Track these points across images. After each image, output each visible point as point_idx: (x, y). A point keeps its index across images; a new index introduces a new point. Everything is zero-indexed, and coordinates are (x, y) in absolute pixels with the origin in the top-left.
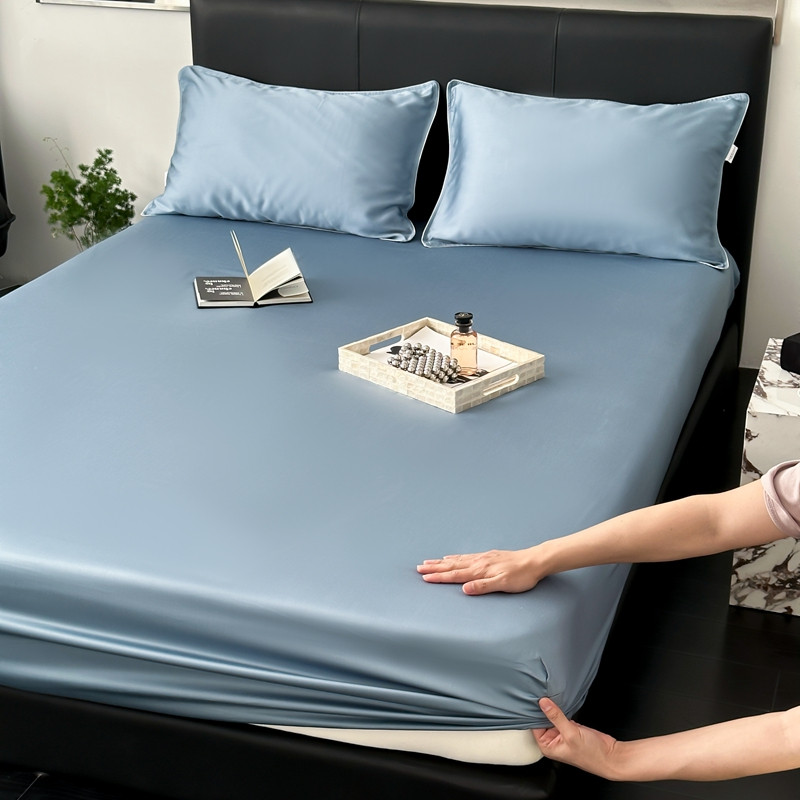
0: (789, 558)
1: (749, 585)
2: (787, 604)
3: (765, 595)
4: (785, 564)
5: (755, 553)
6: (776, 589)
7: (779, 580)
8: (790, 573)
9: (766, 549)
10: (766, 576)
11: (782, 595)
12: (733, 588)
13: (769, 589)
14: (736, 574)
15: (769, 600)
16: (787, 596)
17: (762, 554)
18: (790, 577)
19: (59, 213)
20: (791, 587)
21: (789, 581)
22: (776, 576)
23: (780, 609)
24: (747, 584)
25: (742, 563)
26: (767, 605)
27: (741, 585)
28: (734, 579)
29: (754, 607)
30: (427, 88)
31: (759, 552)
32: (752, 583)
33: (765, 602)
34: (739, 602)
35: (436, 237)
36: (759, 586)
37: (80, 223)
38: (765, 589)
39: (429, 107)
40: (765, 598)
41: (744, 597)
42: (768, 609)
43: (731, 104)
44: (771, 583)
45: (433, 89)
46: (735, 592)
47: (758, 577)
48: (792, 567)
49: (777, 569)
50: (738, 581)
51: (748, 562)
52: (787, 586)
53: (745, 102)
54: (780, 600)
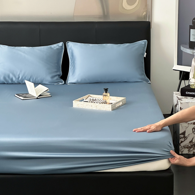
0: (193, 139)
1: (184, 148)
2: (193, 151)
3: (188, 149)
4: (192, 140)
5: (185, 139)
6: (190, 147)
7: (191, 145)
8: (193, 143)
9: (187, 137)
10: (188, 144)
11: (192, 149)
12: (180, 149)
13: (189, 148)
14: (181, 145)
15: (189, 151)
16: (193, 149)
17: (186, 139)
18: (193, 144)
20: (194, 146)
21: (193, 145)
22: (190, 144)
23: (192, 153)
24: (183, 147)
25: (182, 142)
26: (188, 152)
27: (182, 148)
28: (180, 146)
29: (186, 153)
30: (61, 44)
31: (186, 138)
32: (185, 147)
33: (188, 151)
35: (70, 82)
36: (186, 147)
38: (188, 148)
39: (62, 49)
40: (188, 150)
41: (183, 151)
42: (189, 153)
43: (143, 42)
44: (189, 146)
45: (62, 44)
46: (181, 150)
47: (186, 145)
48: (193, 141)
49: (190, 142)
50: (181, 147)
51: (183, 141)
52: (193, 146)
53: (146, 42)
54: (191, 150)
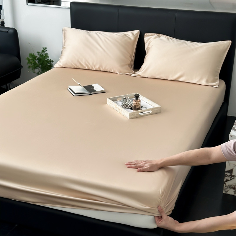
5: (231, 178)
9: (234, 177)
10: (235, 185)
19: (31, 65)
26: (234, 194)
27: (227, 187)
28: (224, 185)
29: (231, 194)
32: (230, 187)
34: (226, 192)
37: (37, 68)
38: (234, 189)
41: (228, 191)
46: (225, 189)
47: (232, 185)
51: (229, 180)
